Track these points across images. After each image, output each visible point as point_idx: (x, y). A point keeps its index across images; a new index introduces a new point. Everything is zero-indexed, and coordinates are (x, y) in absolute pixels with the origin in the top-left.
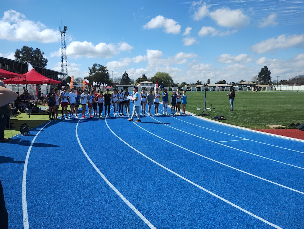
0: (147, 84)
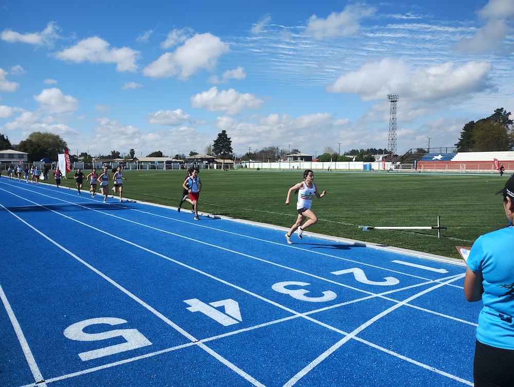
0: (11, 156)
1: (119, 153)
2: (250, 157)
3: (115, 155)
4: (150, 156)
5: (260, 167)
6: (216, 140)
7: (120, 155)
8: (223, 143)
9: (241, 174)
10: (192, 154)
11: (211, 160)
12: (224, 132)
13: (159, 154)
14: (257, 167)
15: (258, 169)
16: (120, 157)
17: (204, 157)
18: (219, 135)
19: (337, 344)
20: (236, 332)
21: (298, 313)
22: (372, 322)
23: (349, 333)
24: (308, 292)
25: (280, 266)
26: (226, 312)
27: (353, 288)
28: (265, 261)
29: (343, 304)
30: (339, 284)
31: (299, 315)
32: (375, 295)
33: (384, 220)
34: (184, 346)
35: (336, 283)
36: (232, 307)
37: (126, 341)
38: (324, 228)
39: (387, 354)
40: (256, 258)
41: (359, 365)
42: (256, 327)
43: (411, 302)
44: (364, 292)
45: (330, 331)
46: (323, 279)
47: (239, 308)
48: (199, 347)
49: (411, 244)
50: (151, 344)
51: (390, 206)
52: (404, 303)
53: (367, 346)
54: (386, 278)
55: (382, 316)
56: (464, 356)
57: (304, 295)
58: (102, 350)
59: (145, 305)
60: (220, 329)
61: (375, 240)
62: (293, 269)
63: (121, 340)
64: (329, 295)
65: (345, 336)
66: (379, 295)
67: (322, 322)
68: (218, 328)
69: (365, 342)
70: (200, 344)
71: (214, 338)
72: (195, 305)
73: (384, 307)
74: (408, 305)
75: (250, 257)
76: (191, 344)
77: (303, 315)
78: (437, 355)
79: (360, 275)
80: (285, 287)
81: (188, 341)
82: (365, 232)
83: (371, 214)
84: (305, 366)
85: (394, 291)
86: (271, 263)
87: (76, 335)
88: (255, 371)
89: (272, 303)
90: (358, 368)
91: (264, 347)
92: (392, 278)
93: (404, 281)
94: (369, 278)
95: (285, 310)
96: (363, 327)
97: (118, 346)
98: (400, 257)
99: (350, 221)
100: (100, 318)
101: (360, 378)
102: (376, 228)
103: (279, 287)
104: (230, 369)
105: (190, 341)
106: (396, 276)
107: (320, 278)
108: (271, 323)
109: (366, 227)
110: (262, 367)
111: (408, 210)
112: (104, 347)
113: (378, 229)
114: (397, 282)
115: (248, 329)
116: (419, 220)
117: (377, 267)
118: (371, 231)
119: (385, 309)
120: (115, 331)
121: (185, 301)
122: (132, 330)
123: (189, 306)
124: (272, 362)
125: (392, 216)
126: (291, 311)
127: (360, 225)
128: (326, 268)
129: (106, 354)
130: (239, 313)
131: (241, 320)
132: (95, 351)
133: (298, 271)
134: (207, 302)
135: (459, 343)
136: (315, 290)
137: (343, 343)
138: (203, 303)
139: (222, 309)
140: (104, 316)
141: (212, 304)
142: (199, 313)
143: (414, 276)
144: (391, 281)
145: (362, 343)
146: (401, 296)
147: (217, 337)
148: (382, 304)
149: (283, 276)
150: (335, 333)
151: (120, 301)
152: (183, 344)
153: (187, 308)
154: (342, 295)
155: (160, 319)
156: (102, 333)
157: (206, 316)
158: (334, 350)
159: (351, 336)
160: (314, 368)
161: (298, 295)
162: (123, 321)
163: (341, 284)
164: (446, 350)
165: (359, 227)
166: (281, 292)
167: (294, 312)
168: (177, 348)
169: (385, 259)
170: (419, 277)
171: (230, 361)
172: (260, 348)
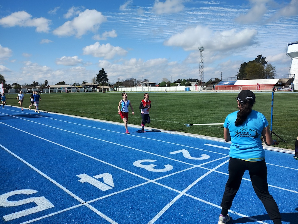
1: (38, 83)
2: (119, 84)
3: (36, 84)
4: (57, 84)
5: (125, 90)
6: (98, 74)
7: (38, 84)
8: (102, 76)
9: (114, 95)
10: (84, 83)
11: (95, 86)
12: (103, 69)
13: (63, 83)
14: (123, 90)
15: (124, 91)
16: (38, 85)
17: (91, 85)
18: (100, 71)
19: (174, 199)
20: (110, 195)
21: (149, 180)
22: (195, 184)
23: (181, 191)
24: (155, 166)
25: (138, 150)
26: (104, 182)
27: (183, 162)
28: (128, 147)
29: (177, 173)
30: (174, 160)
31: (150, 181)
32: (196, 166)
33: (199, 119)
34: (76, 206)
35: (172, 159)
36: (108, 178)
37: (37, 205)
38: (164, 125)
39: (205, 204)
40: (123, 146)
41: (189, 212)
42: (123, 191)
43: (217, 170)
44: (189, 164)
45: (169, 191)
46: (164, 157)
47: (112, 179)
48: (86, 207)
49: (215, 133)
50: (54, 206)
51: (201, 111)
52: (213, 170)
53: (193, 199)
54: (202, 155)
55: (201, 179)
56: (252, 202)
57: (153, 168)
58: (20, 212)
59: (51, 179)
60: (100, 193)
61: (194, 132)
62: (146, 152)
63: (33, 205)
64: (169, 167)
65: (179, 193)
66: (198, 166)
67: (165, 185)
68: (99, 193)
69: (192, 197)
70: (87, 204)
71: (96, 200)
72: (84, 178)
73: (201, 173)
74: (216, 171)
75: (120, 145)
76: (81, 205)
77: (153, 181)
78: (235, 203)
79: (186, 154)
80: (141, 163)
81: (78, 202)
82: (188, 127)
83: (190, 116)
84: (155, 215)
85: (207, 163)
86: (132, 148)
87: (2, 203)
88: (123, 221)
89: (133, 174)
90: (188, 215)
91: (129, 204)
92: (205, 155)
93: (212, 157)
94: (192, 155)
95: (142, 179)
96: (190, 187)
97: (31, 209)
98: (209, 142)
99: (179, 121)
100: (20, 190)
101: (190, 221)
102: (194, 124)
103: (138, 164)
104: (106, 221)
105: (80, 203)
106: (208, 154)
107: (162, 157)
108: (133, 187)
109: (189, 124)
110: (128, 218)
111: (211, 113)
112: (21, 210)
113: (195, 125)
114: (208, 157)
115: (118, 192)
116: (218, 119)
117: (196, 148)
118: (191, 126)
119: (202, 175)
120: (29, 198)
121: (77, 176)
122: (41, 197)
123: (80, 179)
124: (134, 214)
125: (203, 117)
126: (145, 179)
127: (185, 123)
128: (165, 150)
129: (22, 215)
130: (113, 182)
131: (114, 186)
132: (15, 213)
133: (149, 153)
134: (92, 176)
135: (248, 194)
136: (160, 165)
137: (178, 198)
138: (89, 176)
139: (101, 180)
140: (22, 189)
141: (95, 177)
142: (86, 183)
143: (218, 153)
144: (205, 157)
145: (190, 198)
146: (211, 166)
147: (98, 199)
148: (200, 172)
149: (140, 156)
150: (173, 191)
151: (33, 178)
152: (75, 205)
153: (79, 180)
154: (176, 167)
155: (60, 189)
156: (20, 201)
157: (91, 185)
158: (173, 203)
159: (183, 193)
160: (161, 216)
161: (150, 168)
162: (35, 191)
163: (175, 160)
164: (240, 199)
165: (184, 124)
166: (139, 167)
167: (147, 179)
168: (71, 208)
169: (200, 143)
170: (221, 154)
171: (106, 215)
172: (126, 205)
